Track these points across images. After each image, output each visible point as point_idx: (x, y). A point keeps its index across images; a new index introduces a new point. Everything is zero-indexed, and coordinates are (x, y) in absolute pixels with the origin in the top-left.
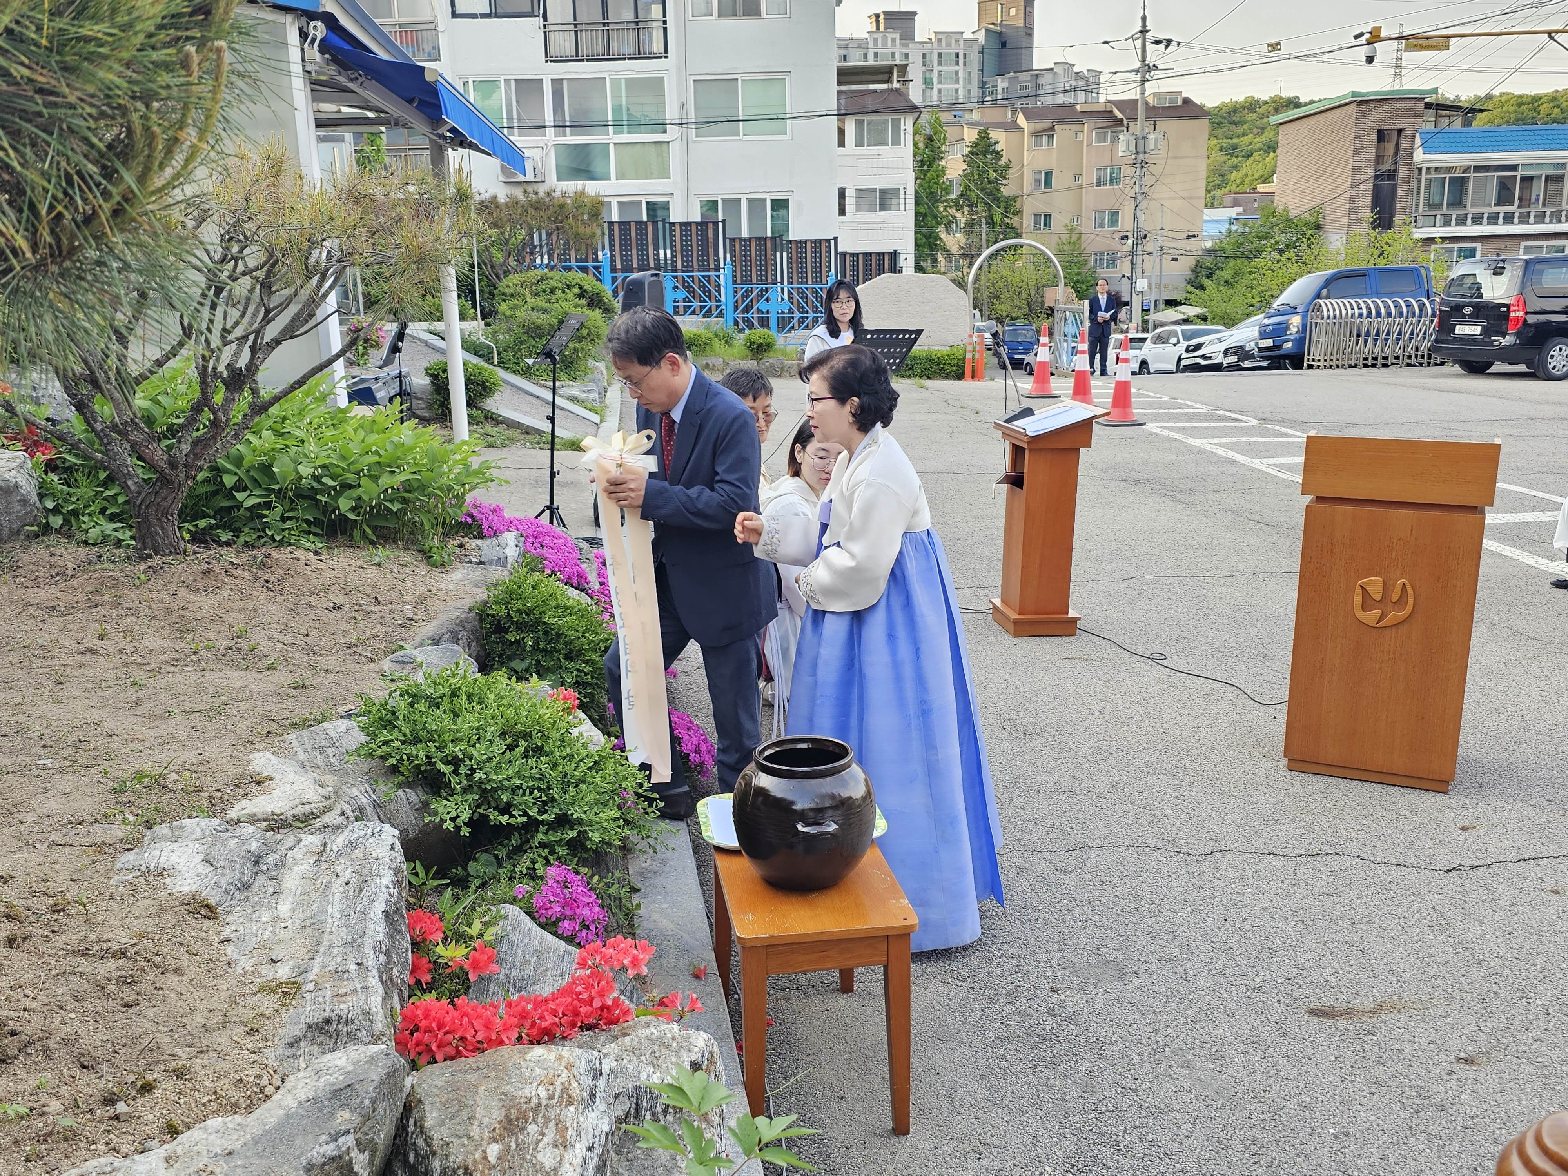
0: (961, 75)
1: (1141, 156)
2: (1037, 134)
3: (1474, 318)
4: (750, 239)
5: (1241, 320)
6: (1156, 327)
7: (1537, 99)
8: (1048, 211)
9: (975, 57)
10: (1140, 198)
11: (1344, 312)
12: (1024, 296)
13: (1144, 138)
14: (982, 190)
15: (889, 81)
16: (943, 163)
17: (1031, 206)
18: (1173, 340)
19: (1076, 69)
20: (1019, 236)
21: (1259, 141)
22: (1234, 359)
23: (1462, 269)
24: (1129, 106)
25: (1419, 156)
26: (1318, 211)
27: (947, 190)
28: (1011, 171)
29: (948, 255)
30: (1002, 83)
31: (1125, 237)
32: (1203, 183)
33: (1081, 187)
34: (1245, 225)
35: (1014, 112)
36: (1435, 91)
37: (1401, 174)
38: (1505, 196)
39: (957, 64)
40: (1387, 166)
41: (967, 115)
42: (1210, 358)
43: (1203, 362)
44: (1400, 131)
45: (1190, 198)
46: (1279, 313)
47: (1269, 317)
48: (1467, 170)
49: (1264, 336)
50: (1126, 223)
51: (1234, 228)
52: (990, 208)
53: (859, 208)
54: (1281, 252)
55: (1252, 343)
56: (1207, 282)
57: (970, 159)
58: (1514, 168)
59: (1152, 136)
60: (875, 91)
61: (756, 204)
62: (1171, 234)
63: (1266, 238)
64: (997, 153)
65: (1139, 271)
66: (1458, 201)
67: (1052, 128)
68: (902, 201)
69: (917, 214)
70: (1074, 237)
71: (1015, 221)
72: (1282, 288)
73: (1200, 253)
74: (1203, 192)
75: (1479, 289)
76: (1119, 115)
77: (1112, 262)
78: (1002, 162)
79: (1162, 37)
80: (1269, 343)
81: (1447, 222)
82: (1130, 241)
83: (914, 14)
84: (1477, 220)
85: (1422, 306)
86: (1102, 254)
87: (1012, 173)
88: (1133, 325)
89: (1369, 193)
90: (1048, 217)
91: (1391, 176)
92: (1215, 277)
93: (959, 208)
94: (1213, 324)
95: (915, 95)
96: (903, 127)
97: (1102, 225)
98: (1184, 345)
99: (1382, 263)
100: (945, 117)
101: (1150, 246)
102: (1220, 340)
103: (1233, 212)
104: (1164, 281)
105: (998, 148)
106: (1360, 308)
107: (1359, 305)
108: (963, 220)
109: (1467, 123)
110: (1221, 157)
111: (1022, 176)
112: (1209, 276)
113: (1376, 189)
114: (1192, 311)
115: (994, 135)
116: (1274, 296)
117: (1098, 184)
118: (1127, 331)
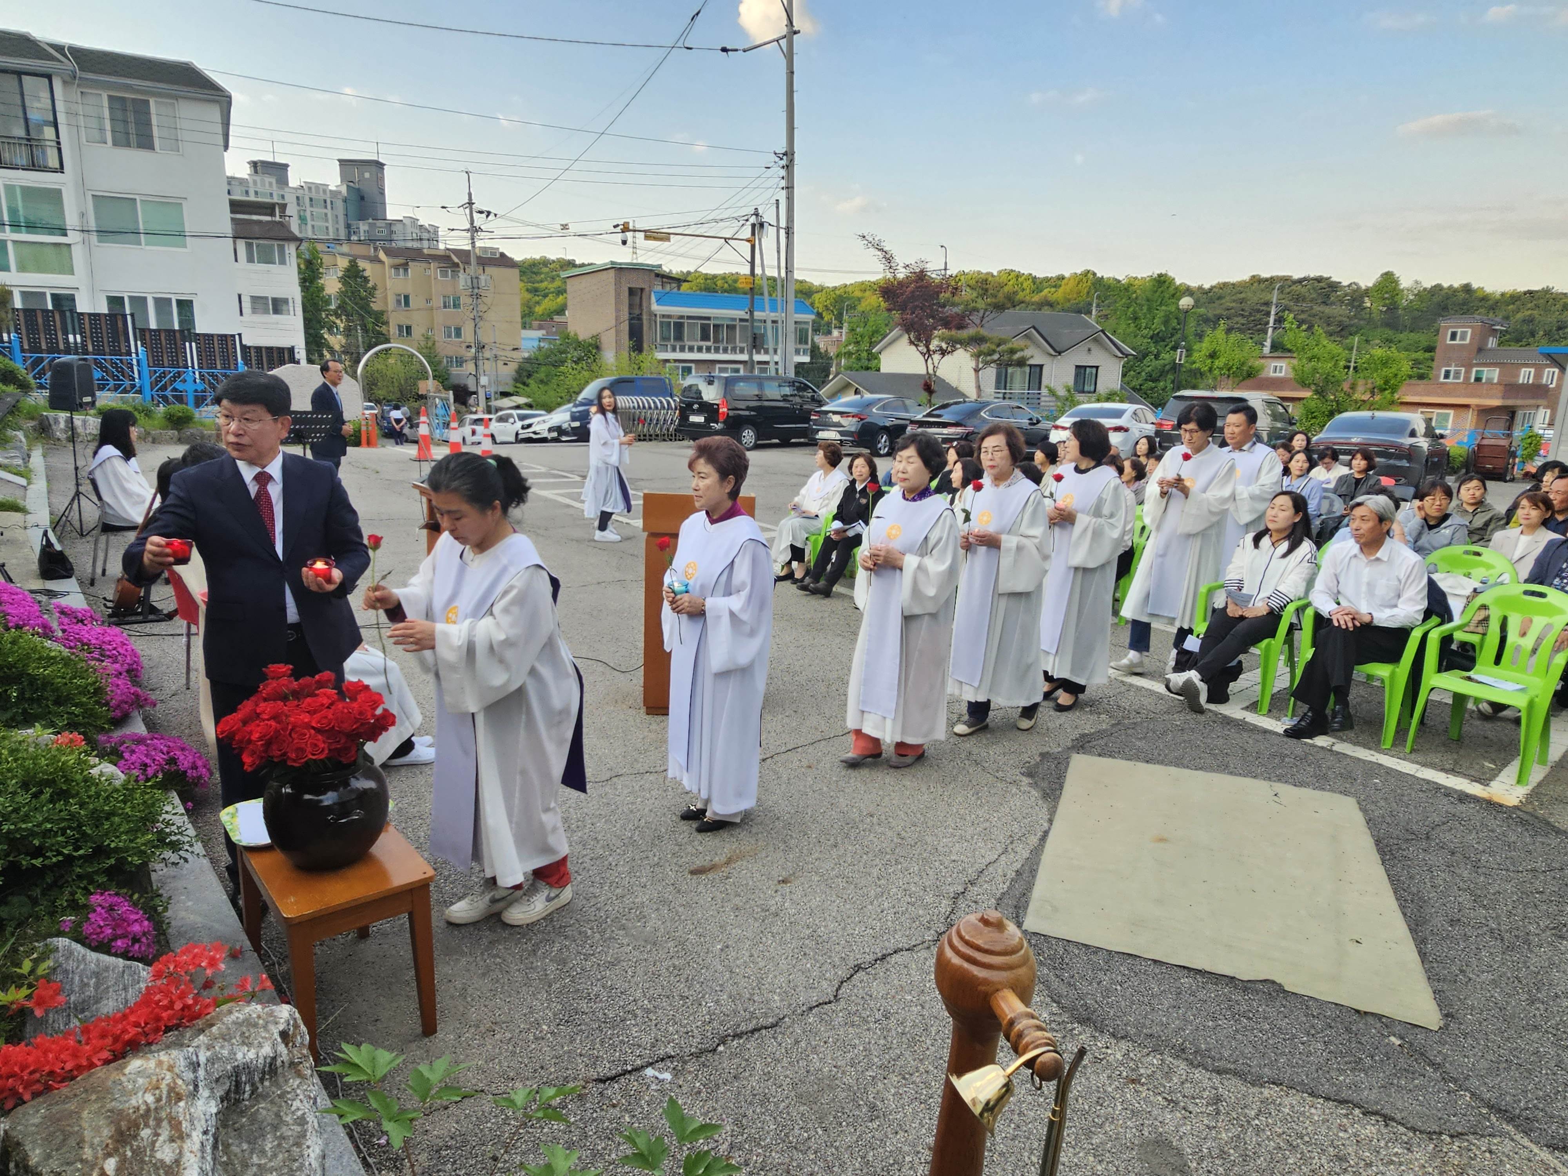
0: (329, 216)
1: (476, 291)
2: (396, 267)
3: (699, 412)
4: (158, 331)
5: (557, 408)
6: (497, 410)
7: (715, 277)
8: (409, 323)
9: (339, 204)
10: (477, 320)
12: (396, 384)
13: (477, 278)
14: (356, 304)
15: (272, 214)
16: (321, 281)
17: (395, 319)
18: (511, 420)
19: (421, 223)
20: (388, 341)
21: (552, 286)
22: (555, 434)
23: (689, 381)
24: (464, 255)
25: (655, 307)
26: (596, 337)
27: (328, 302)
28: (377, 292)
29: (332, 351)
30: (363, 227)
31: (469, 347)
32: (518, 313)
33: (432, 309)
34: (550, 343)
35: (376, 249)
36: (660, 266)
37: (645, 317)
38: (705, 337)
39: (326, 207)
40: (637, 312)
41: (338, 247)
42: (538, 434)
44: (642, 290)
45: (512, 322)
46: (582, 404)
47: (576, 406)
48: (682, 317)
49: (573, 419)
50: (468, 335)
51: (542, 344)
52: (362, 318)
53: (254, 310)
54: (576, 362)
55: (566, 424)
56: (528, 381)
57: (344, 280)
58: (709, 318)
59: (482, 277)
60: (260, 222)
61: (162, 304)
62: (501, 346)
63: (565, 353)
64: (365, 278)
65: (481, 371)
66: (679, 337)
67: (407, 264)
68: (291, 309)
69: (305, 319)
70: (430, 344)
71: (384, 329)
72: (582, 386)
73: (522, 360)
74: (519, 319)
75: (700, 393)
76: (456, 260)
77: (460, 362)
78: (370, 285)
79: (484, 209)
80: (577, 424)
81: (674, 350)
82: (473, 350)
83: (287, 166)
84: (691, 349)
85: (668, 403)
86: (451, 358)
87: (378, 294)
88: (480, 409)
89: (627, 328)
90: (409, 329)
91: (639, 318)
92: (533, 377)
93: (338, 316)
94: (539, 410)
95: (295, 228)
96: (287, 252)
97: (450, 336)
98: (519, 424)
99: (640, 375)
100: (320, 247)
101: (487, 354)
102: (544, 421)
103: (540, 333)
104: (499, 379)
105: (366, 274)
108: (342, 325)
109: (679, 288)
110: (528, 296)
111: (386, 297)
112: (529, 376)
113: (631, 326)
114: (521, 400)
115: (362, 264)
116: (578, 393)
117: (445, 307)
118: (476, 413)
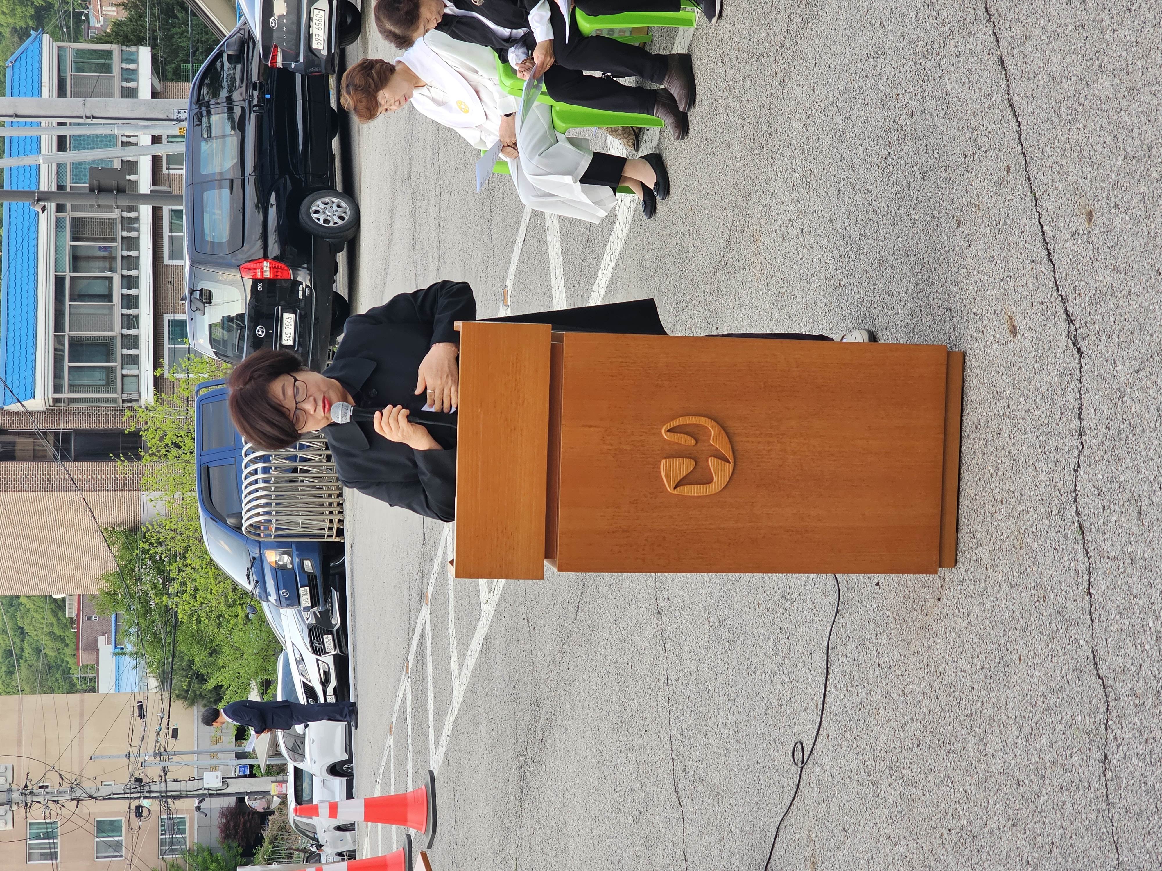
1: (16, 796)
3: (272, 323)
5: (270, 632)
6: (278, 754)
10: (79, 793)
11: (261, 493)
22: (328, 640)
23: (201, 343)
25: (37, 403)
26: (109, 532)
31: (139, 811)
32: (61, 699)
34: (127, 634)
37: (61, 426)
40: (48, 443)
42: (327, 674)
43: (333, 683)
45: (82, 715)
46: (261, 580)
47: (267, 594)
48: (59, 340)
49: (294, 600)
50: (114, 812)
51: (129, 648)
54: (168, 580)
55: (305, 615)
56: (211, 684)
58: (59, 281)
62: (136, 742)
63: (147, 602)
65: (191, 786)
72: (221, 576)
73: (166, 694)
74: (74, 698)
75: (231, 319)
77: (175, 824)
80: (305, 593)
81: (133, 362)
82: (145, 803)
84: (131, 321)
86: (163, 843)
88: (275, 789)
89: (87, 466)
91: (62, 438)
92: (203, 671)
94: (275, 671)
99: (189, 444)
101: (153, 772)
102: (301, 661)
103: (106, 651)
104: (207, 746)
106: (256, 472)
107: (251, 474)
110: (22, 674)
112: (202, 679)
113: (82, 456)
116: (235, 588)
117: (53, 856)
118: (284, 798)
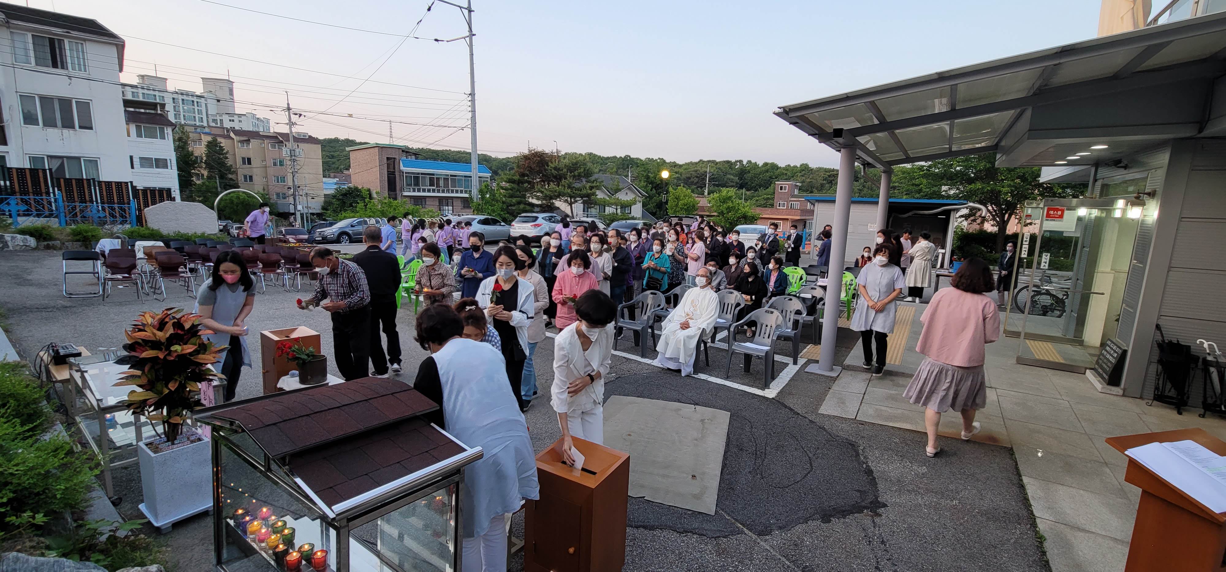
1: (293, 157)
2: (242, 142)
7: (437, 151)
8: (251, 175)
10: (294, 173)
13: (294, 149)
15: (154, 109)
16: (191, 148)
17: (242, 171)
20: (236, 187)
21: (341, 155)
24: (286, 136)
25: (402, 168)
26: (369, 188)
27: (196, 160)
28: (229, 155)
31: (290, 188)
32: (321, 169)
33: (266, 166)
34: (340, 186)
36: (404, 145)
37: (397, 174)
38: (432, 184)
39: (193, 105)
40: (392, 170)
44: (394, 158)
45: (316, 174)
48: (418, 174)
50: (289, 181)
51: (337, 188)
52: (219, 170)
53: (142, 166)
57: (207, 148)
58: (433, 174)
59: (297, 150)
60: (146, 113)
62: (310, 188)
64: (222, 147)
65: (297, 201)
66: (417, 184)
67: (249, 140)
68: (169, 165)
69: (179, 171)
70: (265, 187)
71: (235, 180)
74: (321, 172)
76: (281, 139)
77: (285, 198)
78: (225, 152)
81: (414, 191)
82: (293, 190)
83: (166, 79)
84: (424, 191)
86: (279, 194)
89: (386, 179)
91: (393, 173)
95: (171, 118)
96: (165, 132)
97: (278, 182)
100: (189, 129)
101: (301, 192)
103: (335, 180)
104: (309, 206)
105: (222, 144)
109: (417, 158)
110: (327, 159)
111: (235, 159)
113: (388, 177)
115: (219, 140)
117: (274, 165)
118: (295, 226)
